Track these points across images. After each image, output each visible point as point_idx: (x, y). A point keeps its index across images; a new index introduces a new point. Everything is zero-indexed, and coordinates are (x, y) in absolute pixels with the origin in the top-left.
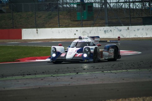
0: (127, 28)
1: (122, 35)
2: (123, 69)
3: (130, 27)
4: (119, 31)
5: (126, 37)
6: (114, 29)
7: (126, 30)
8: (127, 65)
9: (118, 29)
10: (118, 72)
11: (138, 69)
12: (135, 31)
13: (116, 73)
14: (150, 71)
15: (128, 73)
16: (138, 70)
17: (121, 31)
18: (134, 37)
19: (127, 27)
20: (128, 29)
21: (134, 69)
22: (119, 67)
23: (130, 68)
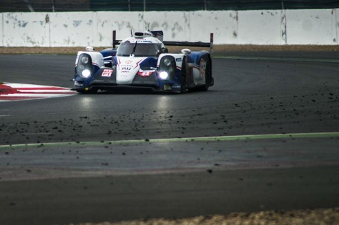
0: (44, 17)
1: (28, 38)
2: (28, 140)
3: (52, 15)
4: (20, 25)
5: (41, 46)
6: (6, 19)
7: (41, 23)
8: (42, 129)
9: (16, 20)
10: (13, 149)
11: (73, 140)
12: (66, 26)
13: (7, 153)
14: (107, 147)
15: (43, 152)
16: (74, 143)
17: (24, 25)
18: (65, 45)
19: (45, 14)
20: (47, 19)
21: (62, 140)
22: (18, 134)
23: (51, 138)
